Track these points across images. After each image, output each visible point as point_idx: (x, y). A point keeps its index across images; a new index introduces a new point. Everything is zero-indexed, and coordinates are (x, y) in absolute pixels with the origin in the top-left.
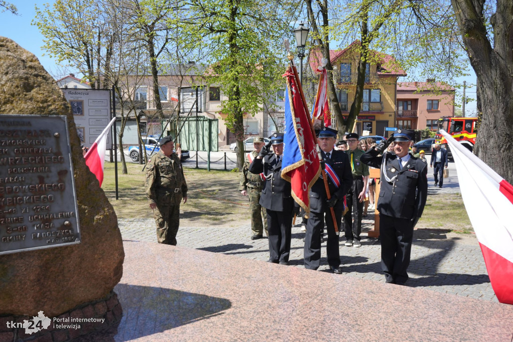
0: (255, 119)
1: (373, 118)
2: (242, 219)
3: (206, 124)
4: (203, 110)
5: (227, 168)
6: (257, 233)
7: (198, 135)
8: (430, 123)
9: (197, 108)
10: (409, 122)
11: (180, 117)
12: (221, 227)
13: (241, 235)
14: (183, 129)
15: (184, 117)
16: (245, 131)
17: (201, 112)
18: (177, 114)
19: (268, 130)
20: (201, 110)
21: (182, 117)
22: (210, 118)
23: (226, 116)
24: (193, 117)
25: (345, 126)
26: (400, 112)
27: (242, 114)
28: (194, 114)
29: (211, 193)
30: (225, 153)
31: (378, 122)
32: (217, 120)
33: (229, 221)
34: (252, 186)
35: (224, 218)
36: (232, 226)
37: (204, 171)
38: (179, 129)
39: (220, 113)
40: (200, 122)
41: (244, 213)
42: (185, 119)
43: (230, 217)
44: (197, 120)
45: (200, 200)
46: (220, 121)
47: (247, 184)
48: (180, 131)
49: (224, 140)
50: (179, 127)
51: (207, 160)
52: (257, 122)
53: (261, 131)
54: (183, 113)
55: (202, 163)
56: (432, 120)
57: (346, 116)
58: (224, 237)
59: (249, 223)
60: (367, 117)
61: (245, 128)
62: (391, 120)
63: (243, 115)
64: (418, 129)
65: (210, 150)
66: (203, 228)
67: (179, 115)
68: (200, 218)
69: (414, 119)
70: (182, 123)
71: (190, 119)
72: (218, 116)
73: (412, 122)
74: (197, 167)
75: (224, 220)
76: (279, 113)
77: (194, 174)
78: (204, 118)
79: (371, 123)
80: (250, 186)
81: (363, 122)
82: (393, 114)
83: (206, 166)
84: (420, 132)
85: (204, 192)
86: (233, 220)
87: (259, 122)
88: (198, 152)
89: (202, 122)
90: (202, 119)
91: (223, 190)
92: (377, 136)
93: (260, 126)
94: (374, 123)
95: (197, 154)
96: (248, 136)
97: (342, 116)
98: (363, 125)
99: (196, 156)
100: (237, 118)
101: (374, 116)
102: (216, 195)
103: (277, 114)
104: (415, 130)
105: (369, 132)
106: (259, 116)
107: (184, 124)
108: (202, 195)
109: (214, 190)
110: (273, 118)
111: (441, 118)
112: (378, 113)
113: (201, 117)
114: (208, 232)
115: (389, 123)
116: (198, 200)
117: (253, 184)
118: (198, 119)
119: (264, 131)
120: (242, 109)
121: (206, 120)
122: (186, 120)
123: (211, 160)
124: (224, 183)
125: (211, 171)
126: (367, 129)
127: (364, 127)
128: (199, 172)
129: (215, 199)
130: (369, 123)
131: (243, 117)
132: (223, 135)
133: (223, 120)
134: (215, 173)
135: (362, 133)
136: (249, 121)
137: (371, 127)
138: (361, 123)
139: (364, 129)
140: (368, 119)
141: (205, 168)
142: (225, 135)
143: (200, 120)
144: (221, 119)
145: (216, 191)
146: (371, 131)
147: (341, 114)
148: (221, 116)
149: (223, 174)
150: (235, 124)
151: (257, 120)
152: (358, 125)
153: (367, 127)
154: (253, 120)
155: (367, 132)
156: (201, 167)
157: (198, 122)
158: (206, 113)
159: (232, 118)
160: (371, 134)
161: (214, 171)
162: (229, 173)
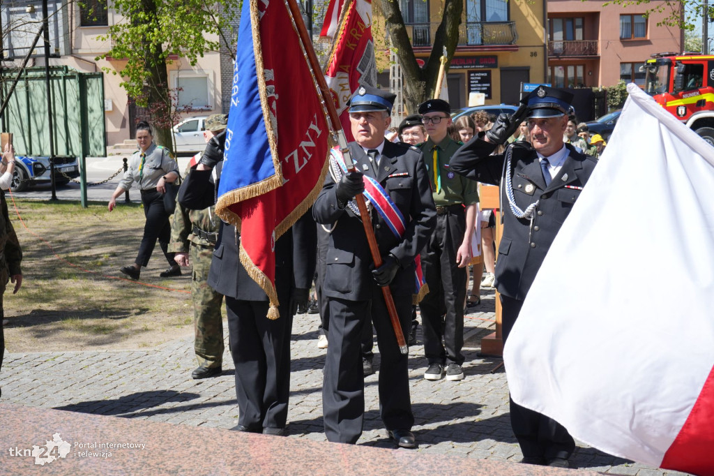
0: (201, 70)
1: (491, 61)
2: (170, 325)
3: (73, 87)
4: (62, 52)
5: (131, 199)
6: (210, 363)
7: (52, 115)
8: (628, 70)
9: (47, 46)
10: (580, 69)
11: (2, 70)
12: (116, 348)
13: (166, 367)
14: (12, 101)
15: (13, 71)
16: (173, 102)
17: (57, 56)
20: (57, 50)
21: (8, 70)
22: (82, 71)
23: (123, 66)
24: (38, 70)
25: (423, 83)
26: (558, 46)
27: (163, 59)
28: (42, 63)
29: (90, 262)
30: (125, 160)
31: (505, 71)
32: (99, 75)
33: (138, 331)
34: (204, 242)
35: (124, 325)
36: (145, 345)
37: (73, 208)
38: (2, 101)
39: (108, 57)
40: (55, 81)
41: (176, 311)
42: (15, 75)
43: (139, 322)
44: (48, 78)
45: (61, 282)
46: (108, 77)
47: (190, 237)
48: (5, 104)
49: (123, 126)
50: (2, 96)
52: (206, 78)
53: (215, 99)
54: (11, 59)
56: (633, 63)
57: (425, 58)
58: (121, 374)
59: (189, 334)
60: (477, 60)
61: (172, 94)
62: (536, 65)
63: (167, 61)
64: (600, 87)
65: (86, 152)
66: (70, 353)
68: (63, 329)
69: (591, 62)
70: (10, 84)
71: (30, 74)
72: (103, 64)
73: (587, 70)
74: (54, 198)
75: (123, 330)
77: (47, 217)
78: (67, 71)
79: (489, 73)
80: (198, 241)
81: (470, 72)
82: (540, 51)
83: (78, 195)
84: (605, 91)
85: (71, 260)
86: (147, 330)
87: (211, 77)
89: (61, 81)
90: (60, 73)
91: (121, 254)
92: (502, 106)
93: (215, 89)
94: (496, 75)
96: (182, 115)
97: (415, 58)
98: (469, 80)
100: (152, 70)
101: (495, 58)
102: (104, 268)
104: (594, 89)
105: (483, 95)
106: (210, 64)
107: (14, 87)
108: (66, 270)
109: (98, 256)
111: (654, 57)
112: (505, 48)
113: (59, 68)
114: (84, 364)
115: (532, 72)
116: (56, 283)
117: (206, 237)
118: (49, 75)
119: (223, 101)
120: (164, 46)
121: (72, 77)
122: (19, 78)
123: (89, 180)
124: (123, 237)
125: (89, 206)
126: (479, 89)
127: (472, 85)
128: (60, 211)
129: (100, 277)
130: (483, 74)
131: (168, 66)
132: (121, 113)
133: (115, 74)
134: (100, 211)
135: (467, 98)
136: (183, 75)
137: (488, 85)
138: (464, 74)
139: (472, 89)
140: (482, 65)
141: (76, 199)
142: (123, 114)
143: (57, 75)
144: (111, 72)
145: (102, 257)
146: (488, 93)
147: (413, 53)
148: (112, 64)
149: (122, 214)
150: (146, 84)
151: (206, 72)
152: (458, 79)
153: (480, 85)
154: (195, 73)
155: (479, 97)
156: (64, 199)
157: (50, 81)
158: (73, 58)
159: (140, 68)
160: (489, 101)
161: (99, 206)
162: (137, 212)
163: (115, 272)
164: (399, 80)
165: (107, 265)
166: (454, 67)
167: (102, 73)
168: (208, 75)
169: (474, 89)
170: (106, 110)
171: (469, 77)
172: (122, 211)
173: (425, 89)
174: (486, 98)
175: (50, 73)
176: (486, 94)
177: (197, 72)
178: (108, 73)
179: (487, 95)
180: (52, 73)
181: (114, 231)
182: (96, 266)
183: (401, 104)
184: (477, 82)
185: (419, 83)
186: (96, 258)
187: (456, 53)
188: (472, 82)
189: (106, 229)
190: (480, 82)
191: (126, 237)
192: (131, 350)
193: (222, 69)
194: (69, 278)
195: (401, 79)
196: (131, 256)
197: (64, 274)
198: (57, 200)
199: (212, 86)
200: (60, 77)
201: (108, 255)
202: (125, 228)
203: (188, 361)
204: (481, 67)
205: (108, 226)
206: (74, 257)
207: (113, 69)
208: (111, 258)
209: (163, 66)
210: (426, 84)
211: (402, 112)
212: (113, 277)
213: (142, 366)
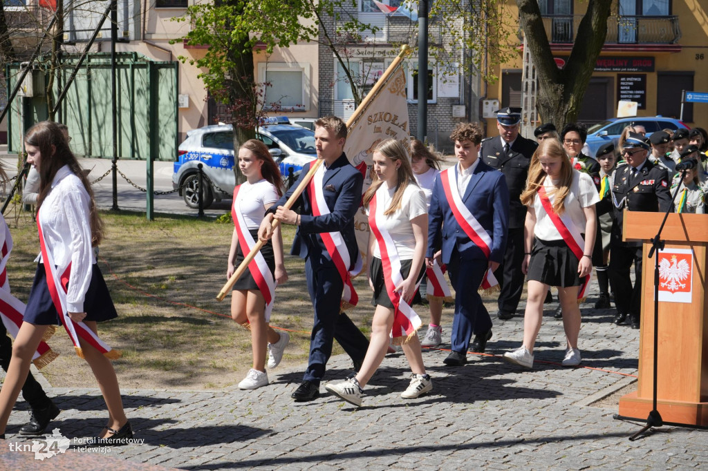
0: (294, 62)
1: (647, 63)
3: (142, 77)
4: (131, 36)
5: (205, 212)
7: (116, 113)
9: (114, 28)
11: (61, 56)
13: (235, 413)
14: (71, 92)
15: (74, 57)
16: (259, 98)
17: (125, 40)
18: (52, 46)
19: (335, 97)
20: (126, 34)
21: (69, 56)
22: (154, 59)
23: (202, 54)
24: (103, 56)
25: (561, 87)
27: (250, 47)
28: (107, 48)
29: (153, 285)
30: (199, 167)
31: (664, 76)
32: (174, 65)
37: (136, 220)
38: (60, 92)
39: (187, 43)
40: (122, 71)
42: (76, 61)
44: (115, 66)
46: (184, 68)
48: (63, 95)
49: (200, 126)
50: (59, 86)
51: (145, 187)
52: (300, 73)
53: (311, 98)
54: (72, 43)
55: (127, 195)
57: (565, 57)
60: (629, 61)
61: (258, 89)
62: (703, 71)
65: (154, 155)
67: (57, 47)
70: (70, 72)
71: (93, 61)
72: (179, 51)
74: (115, 207)
76: (368, 45)
78: (136, 58)
79: (644, 77)
81: (620, 76)
82: (706, 52)
83: (142, 204)
85: (131, 281)
87: (307, 72)
88: (118, 163)
89: (129, 71)
90: (128, 61)
91: (190, 276)
92: (658, 118)
93: (311, 86)
94: (652, 80)
95: (115, 169)
96: (269, 114)
97: (552, 56)
98: (619, 86)
99: (111, 174)
100: (236, 61)
101: (652, 59)
102: (169, 293)
103: (362, 49)
105: (636, 104)
107: (74, 76)
108: (124, 292)
109: (162, 278)
110: (344, 60)
112: (664, 49)
113: (130, 56)
115: (697, 78)
118: (115, 62)
119: (320, 101)
121: (142, 66)
122: (80, 65)
123: (156, 188)
124: (193, 256)
125: (155, 219)
126: (631, 96)
127: (622, 92)
128: (121, 223)
129: (163, 302)
130: (636, 79)
131: (256, 57)
132: (198, 111)
133: (192, 64)
134: (167, 225)
135: (615, 108)
136: (273, 68)
137: (642, 92)
138: (613, 78)
139: (622, 96)
140: (635, 68)
141: (140, 210)
142: (201, 112)
143: (124, 63)
144: (187, 62)
145: (167, 279)
146: (642, 102)
147: (550, 51)
148: (191, 53)
149: (193, 230)
150: (229, 77)
151: (302, 66)
152: (605, 84)
153: (631, 92)
154: (289, 67)
155: (630, 106)
156: (127, 209)
157: (117, 70)
158: (145, 44)
159: (221, 58)
160: (642, 111)
161: (167, 219)
162: (212, 227)
163: (181, 298)
164: (533, 83)
165: (173, 289)
166: (600, 69)
167: (178, 62)
168: (304, 69)
169: (625, 96)
170: (180, 107)
171: (619, 81)
172: (194, 226)
173: (562, 93)
174: (639, 108)
175: (116, 60)
176: (639, 103)
177: (290, 65)
178: (183, 62)
179: (640, 105)
180: (119, 61)
181: (183, 249)
182: (159, 290)
183: (535, 111)
184: (629, 88)
185: (556, 85)
186: (160, 281)
187: (603, 53)
188: (622, 88)
189: (174, 246)
190: (632, 88)
191: (198, 256)
192: (194, 391)
193: (320, 63)
194: (127, 302)
195: (535, 81)
196: (202, 280)
197: (122, 297)
198: (119, 210)
199: (308, 82)
200: (127, 66)
201: (174, 277)
202: (196, 246)
203: (262, 407)
204: (634, 70)
205: (176, 243)
206: (135, 278)
207: (191, 58)
208: (178, 281)
209: (249, 57)
210: (565, 88)
211: (535, 121)
212: (179, 303)
213: (206, 410)
